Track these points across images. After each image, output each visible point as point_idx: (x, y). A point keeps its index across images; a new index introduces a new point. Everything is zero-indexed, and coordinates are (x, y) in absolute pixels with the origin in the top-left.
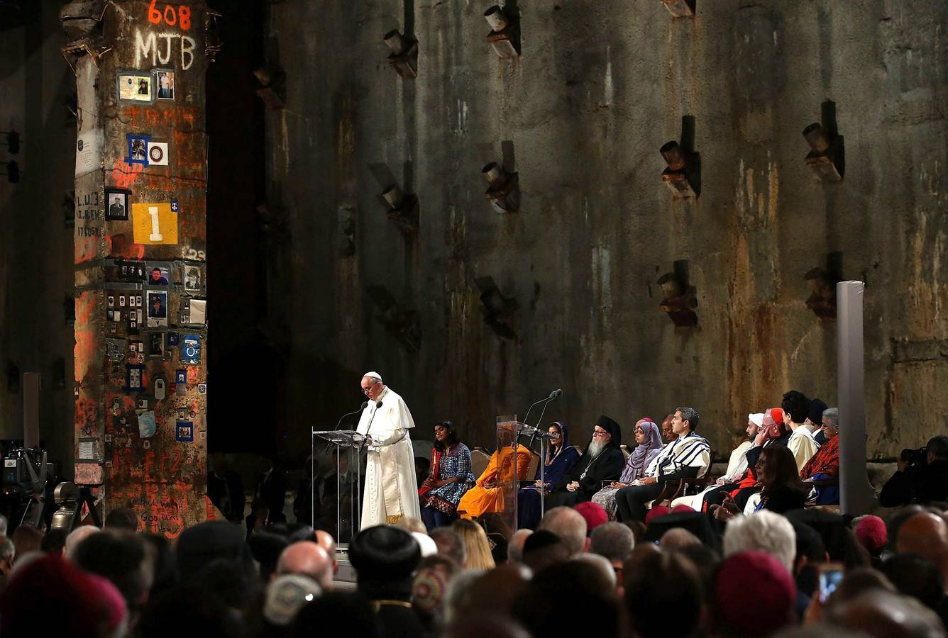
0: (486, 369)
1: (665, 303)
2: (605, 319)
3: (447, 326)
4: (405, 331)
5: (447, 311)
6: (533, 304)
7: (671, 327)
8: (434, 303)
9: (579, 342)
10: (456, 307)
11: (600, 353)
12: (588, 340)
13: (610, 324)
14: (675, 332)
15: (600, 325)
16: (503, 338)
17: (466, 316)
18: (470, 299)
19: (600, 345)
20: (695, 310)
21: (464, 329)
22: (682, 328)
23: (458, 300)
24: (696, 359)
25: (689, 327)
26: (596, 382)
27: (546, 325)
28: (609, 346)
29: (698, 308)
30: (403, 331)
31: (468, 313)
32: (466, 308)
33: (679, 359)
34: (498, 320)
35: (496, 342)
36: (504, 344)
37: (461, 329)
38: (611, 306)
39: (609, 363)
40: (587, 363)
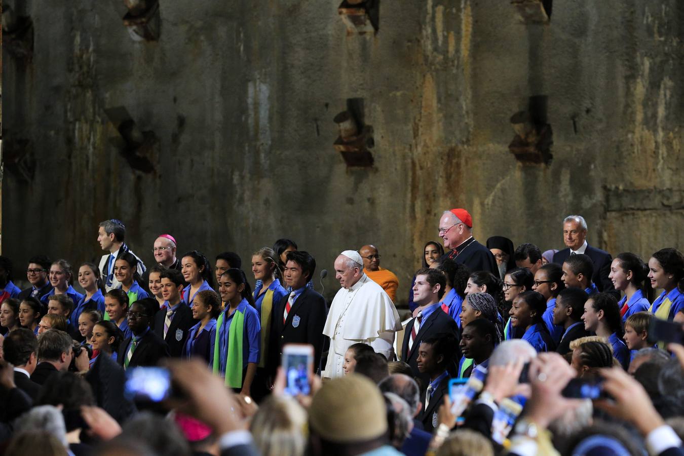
0: (118, 202)
1: (340, 141)
2: (262, 155)
3: (69, 157)
4: (20, 160)
5: (70, 141)
6: (175, 138)
7: (341, 167)
8: (52, 133)
9: (232, 179)
10: (81, 138)
11: (256, 191)
12: (242, 177)
13: (268, 162)
14: (347, 172)
15: (257, 163)
16: (138, 172)
17: (94, 148)
18: (98, 130)
19: (256, 182)
20: (371, 150)
21: (91, 160)
22: (355, 168)
23: (84, 130)
24: (372, 201)
25: (363, 168)
26: (251, 221)
27: (192, 161)
28: (267, 186)
29: (375, 148)
30: (16, 160)
31: (96, 145)
32: (94, 139)
33: (351, 201)
34: (138, 154)
35: (131, 176)
36: (139, 178)
37: (88, 162)
38: (270, 142)
39: (267, 202)
40: (241, 200)
